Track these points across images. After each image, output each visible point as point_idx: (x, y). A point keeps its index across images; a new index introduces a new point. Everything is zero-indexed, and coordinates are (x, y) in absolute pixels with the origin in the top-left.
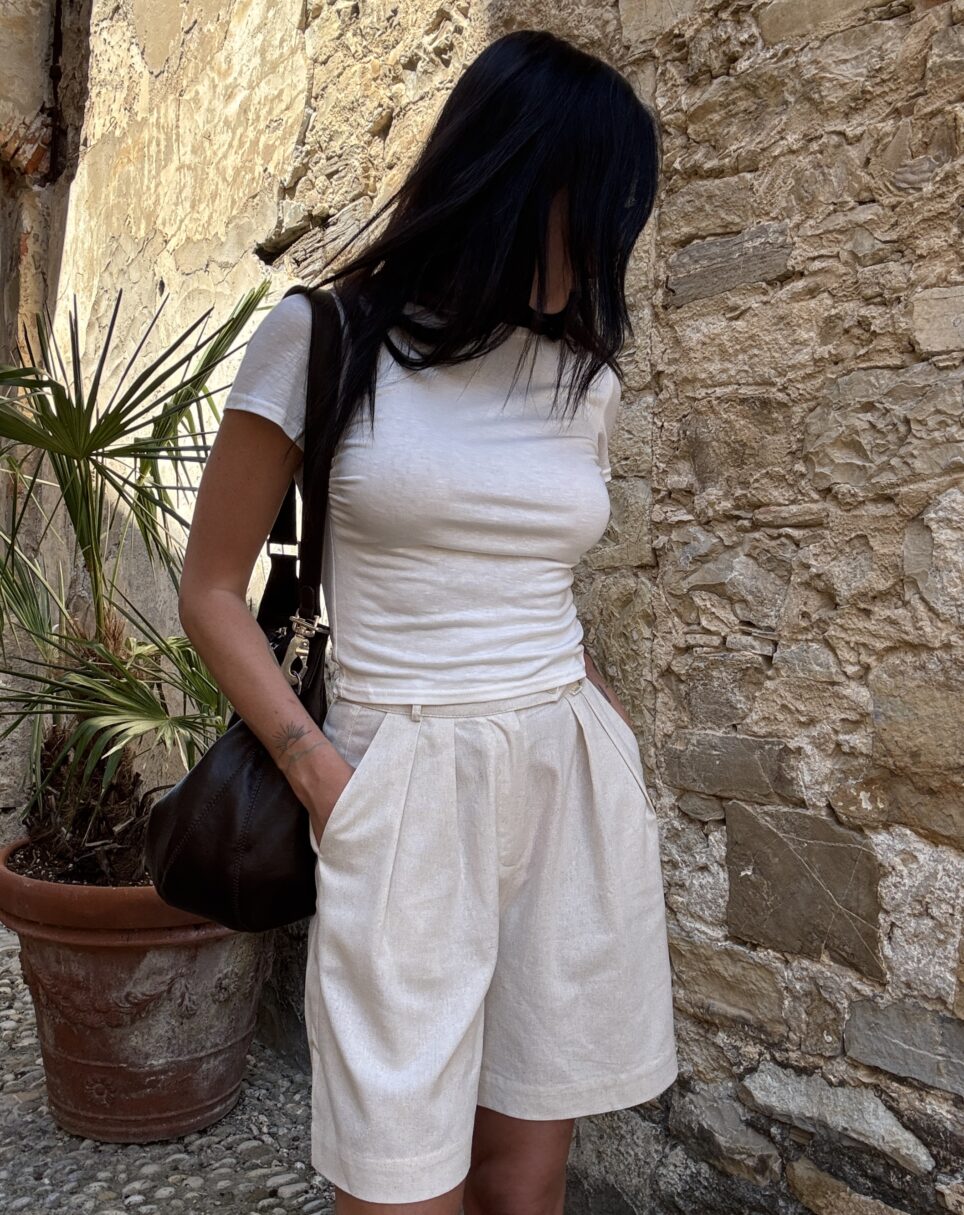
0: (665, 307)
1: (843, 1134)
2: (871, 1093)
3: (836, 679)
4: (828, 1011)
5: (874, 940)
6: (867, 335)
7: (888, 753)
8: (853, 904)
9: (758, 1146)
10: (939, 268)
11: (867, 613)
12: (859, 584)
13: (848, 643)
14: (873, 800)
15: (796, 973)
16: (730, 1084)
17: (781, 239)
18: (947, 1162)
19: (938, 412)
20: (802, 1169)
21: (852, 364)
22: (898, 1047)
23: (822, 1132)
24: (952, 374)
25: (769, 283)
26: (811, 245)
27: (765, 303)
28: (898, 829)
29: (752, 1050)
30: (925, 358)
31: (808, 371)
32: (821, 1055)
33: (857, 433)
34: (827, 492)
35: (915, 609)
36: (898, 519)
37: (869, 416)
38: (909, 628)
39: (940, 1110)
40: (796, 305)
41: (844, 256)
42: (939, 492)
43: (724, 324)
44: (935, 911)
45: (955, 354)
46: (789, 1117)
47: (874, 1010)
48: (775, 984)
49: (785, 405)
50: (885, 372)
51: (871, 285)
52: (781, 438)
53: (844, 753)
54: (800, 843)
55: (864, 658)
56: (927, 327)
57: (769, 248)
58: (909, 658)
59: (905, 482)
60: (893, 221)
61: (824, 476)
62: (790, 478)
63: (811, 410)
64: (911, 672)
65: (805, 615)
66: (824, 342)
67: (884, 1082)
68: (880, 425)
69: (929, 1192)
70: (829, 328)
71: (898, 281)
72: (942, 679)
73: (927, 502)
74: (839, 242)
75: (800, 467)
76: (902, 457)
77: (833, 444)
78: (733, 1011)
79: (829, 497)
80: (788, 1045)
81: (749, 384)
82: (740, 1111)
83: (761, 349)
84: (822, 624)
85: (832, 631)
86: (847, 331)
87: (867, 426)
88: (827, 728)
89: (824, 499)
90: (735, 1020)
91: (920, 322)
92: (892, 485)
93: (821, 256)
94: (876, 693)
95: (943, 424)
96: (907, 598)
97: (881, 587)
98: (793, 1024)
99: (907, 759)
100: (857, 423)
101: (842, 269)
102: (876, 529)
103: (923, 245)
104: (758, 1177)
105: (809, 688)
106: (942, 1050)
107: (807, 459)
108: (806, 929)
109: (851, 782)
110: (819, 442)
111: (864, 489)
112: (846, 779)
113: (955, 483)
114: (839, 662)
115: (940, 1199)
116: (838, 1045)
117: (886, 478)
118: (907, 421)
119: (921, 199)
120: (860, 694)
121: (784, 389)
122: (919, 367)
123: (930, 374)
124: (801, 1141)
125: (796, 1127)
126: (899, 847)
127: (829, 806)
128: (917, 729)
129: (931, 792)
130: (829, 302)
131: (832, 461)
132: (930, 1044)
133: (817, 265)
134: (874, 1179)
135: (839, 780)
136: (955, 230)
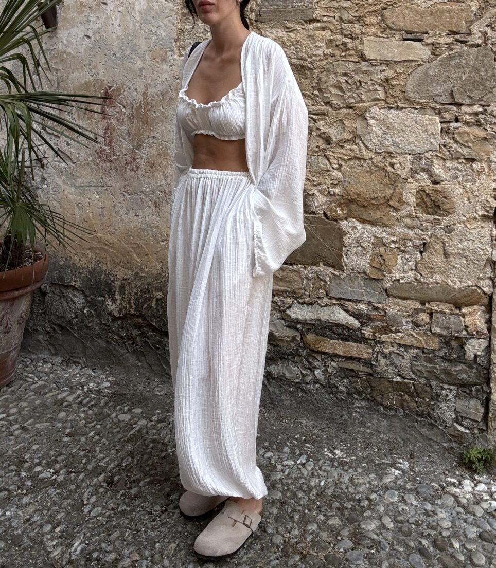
0: (256, 21)
1: (328, 322)
2: (337, 307)
3: (329, 169)
4: (322, 282)
5: (341, 256)
6: (344, 49)
7: (349, 194)
8: (333, 245)
9: (292, 333)
10: (374, 30)
11: (342, 147)
12: (340, 137)
13: (334, 157)
14: (342, 210)
15: (310, 271)
16: (279, 314)
17: (310, 5)
18: (365, 323)
19: (372, 80)
20: (310, 337)
21: (339, 58)
22: (347, 290)
23: (319, 323)
24: (377, 68)
25: (305, 21)
26: (324, 11)
27: (303, 29)
28: (350, 219)
29: (289, 301)
30: (368, 60)
31: (321, 58)
32: (319, 298)
33: (341, 83)
34: (328, 103)
35: (360, 146)
36: (354, 115)
37: (345, 78)
38: (358, 152)
39: (363, 307)
40: (318, 32)
41: (337, 17)
42: (370, 107)
43: (284, 33)
44: (363, 245)
45: (378, 61)
46: (305, 320)
47: (339, 279)
48: (300, 276)
49: (311, 69)
50: (352, 63)
51: (348, 30)
52: (309, 81)
53: (331, 195)
54: (312, 227)
55: (340, 162)
56: (369, 50)
57: (304, 8)
58: (357, 162)
59: (358, 102)
60: (356, 9)
61: (327, 97)
62: (312, 97)
63: (321, 72)
64: (357, 167)
65: (318, 147)
66: (327, 48)
67: (342, 302)
68: (350, 81)
69: (358, 333)
70: (330, 43)
71: (358, 31)
72: (369, 169)
73: (366, 110)
74: (335, 12)
75: (316, 93)
76: (357, 94)
77: (331, 86)
78: (282, 288)
79: (328, 105)
80: (305, 296)
81: (294, 58)
82: (283, 322)
83: (301, 46)
84: (325, 150)
85: (328, 153)
86: (337, 46)
87: (344, 81)
88: (325, 186)
89: (326, 105)
90: (283, 291)
91: (366, 48)
92: (353, 103)
93: (328, 16)
94: (343, 174)
95: (373, 84)
96: (357, 142)
97: (348, 138)
98: (307, 289)
99: (356, 196)
100: (341, 80)
101: (336, 23)
102: (346, 118)
103: (368, 20)
104: (291, 344)
105: (319, 173)
106: (364, 288)
107: (320, 90)
108: (315, 256)
109: (333, 204)
110: (326, 85)
111: (342, 103)
112: (331, 203)
113: (376, 105)
114: (330, 163)
115: (363, 335)
116: (325, 293)
117: (351, 100)
118: (360, 82)
119: (368, 4)
120: (339, 175)
121: (311, 63)
122: (365, 63)
123: (368, 66)
124: (309, 328)
125: (308, 324)
126: (351, 225)
127: (324, 213)
128: (359, 186)
129: (364, 207)
130: (330, 34)
131: (331, 92)
132: (360, 287)
133: (326, 19)
134: (338, 334)
135: (329, 204)
136: (380, 18)
